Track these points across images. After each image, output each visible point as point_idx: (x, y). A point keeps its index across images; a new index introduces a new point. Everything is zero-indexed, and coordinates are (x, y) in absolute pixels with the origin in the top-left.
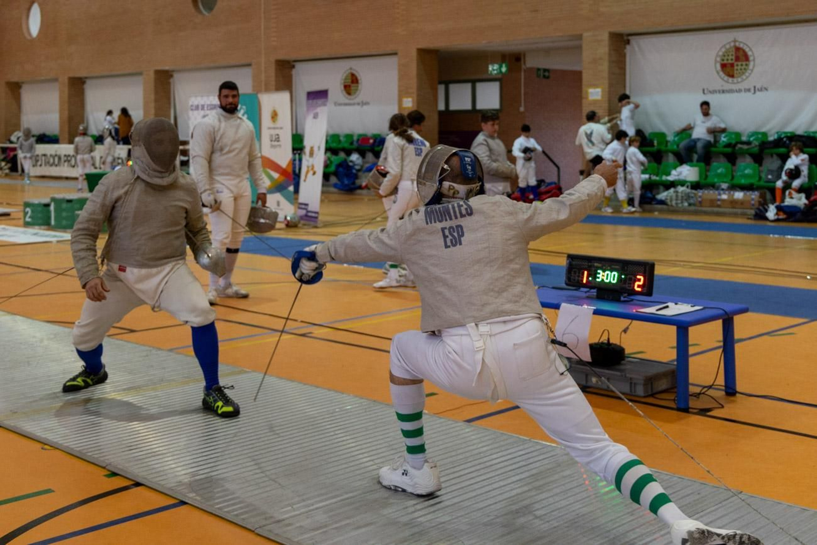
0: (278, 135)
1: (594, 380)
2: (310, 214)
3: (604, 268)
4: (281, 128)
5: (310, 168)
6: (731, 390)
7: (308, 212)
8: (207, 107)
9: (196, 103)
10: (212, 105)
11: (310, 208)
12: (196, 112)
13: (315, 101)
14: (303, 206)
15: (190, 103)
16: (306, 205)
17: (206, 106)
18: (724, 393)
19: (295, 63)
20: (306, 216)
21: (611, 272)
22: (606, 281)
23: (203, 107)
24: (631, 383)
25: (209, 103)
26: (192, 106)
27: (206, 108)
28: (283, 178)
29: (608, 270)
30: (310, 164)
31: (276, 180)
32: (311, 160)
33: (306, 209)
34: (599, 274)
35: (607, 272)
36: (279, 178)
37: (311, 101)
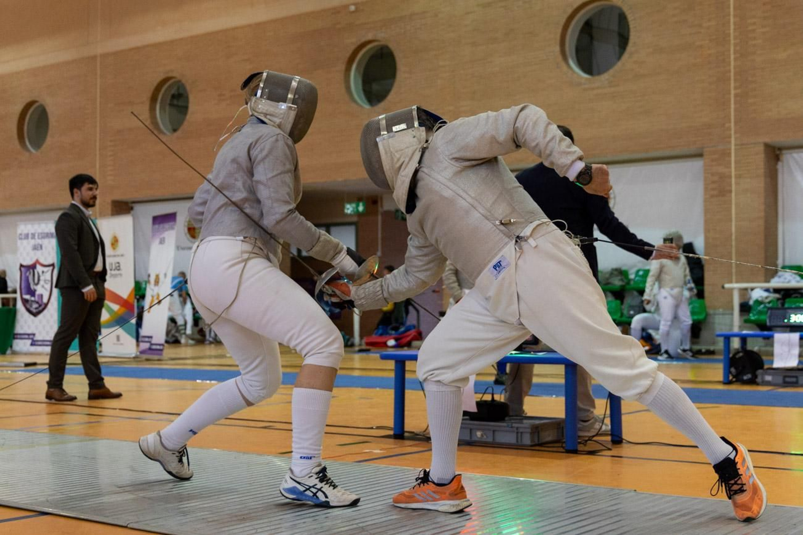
0: (118, 263)
2: (154, 347)
4: (122, 255)
5: (155, 298)
7: (152, 344)
8: (38, 236)
9: (25, 232)
10: (44, 233)
11: (154, 341)
12: (25, 242)
13: (161, 226)
14: (147, 339)
15: (19, 232)
16: (151, 337)
17: (36, 235)
19: (133, 205)
20: (150, 349)
23: (33, 235)
25: (40, 231)
26: (21, 234)
27: (36, 237)
28: (123, 310)
30: (155, 293)
31: (116, 313)
32: (156, 289)
33: (150, 342)
36: (119, 310)
37: (157, 226)
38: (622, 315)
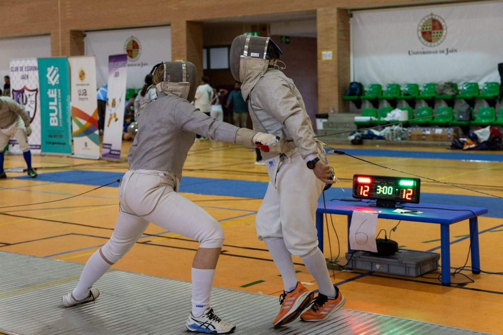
0: (85, 90)
1: (378, 266)
2: (113, 152)
3: (382, 184)
4: (88, 85)
5: (113, 116)
6: (476, 270)
7: (111, 150)
8: (25, 69)
9: (16, 66)
10: (29, 67)
11: (113, 148)
12: (16, 73)
13: (116, 63)
14: (107, 146)
15: (11, 66)
16: (110, 145)
17: (24, 68)
18: (471, 272)
19: (86, 33)
20: (110, 153)
21: (388, 187)
22: (384, 193)
23: (22, 69)
24: (406, 267)
25: (26, 65)
26: (12, 68)
27: (24, 69)
28: (89, 124)
29: (386, 185)
30: (113, 113)
31: (84, 126)
32: (113, 109)
33: (110, 148)
34: (379, 188)
35: (384, 187)
36: (86, 124)
37: (112, 63)
38: (453, 118)
